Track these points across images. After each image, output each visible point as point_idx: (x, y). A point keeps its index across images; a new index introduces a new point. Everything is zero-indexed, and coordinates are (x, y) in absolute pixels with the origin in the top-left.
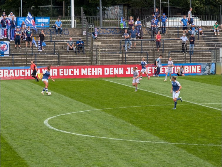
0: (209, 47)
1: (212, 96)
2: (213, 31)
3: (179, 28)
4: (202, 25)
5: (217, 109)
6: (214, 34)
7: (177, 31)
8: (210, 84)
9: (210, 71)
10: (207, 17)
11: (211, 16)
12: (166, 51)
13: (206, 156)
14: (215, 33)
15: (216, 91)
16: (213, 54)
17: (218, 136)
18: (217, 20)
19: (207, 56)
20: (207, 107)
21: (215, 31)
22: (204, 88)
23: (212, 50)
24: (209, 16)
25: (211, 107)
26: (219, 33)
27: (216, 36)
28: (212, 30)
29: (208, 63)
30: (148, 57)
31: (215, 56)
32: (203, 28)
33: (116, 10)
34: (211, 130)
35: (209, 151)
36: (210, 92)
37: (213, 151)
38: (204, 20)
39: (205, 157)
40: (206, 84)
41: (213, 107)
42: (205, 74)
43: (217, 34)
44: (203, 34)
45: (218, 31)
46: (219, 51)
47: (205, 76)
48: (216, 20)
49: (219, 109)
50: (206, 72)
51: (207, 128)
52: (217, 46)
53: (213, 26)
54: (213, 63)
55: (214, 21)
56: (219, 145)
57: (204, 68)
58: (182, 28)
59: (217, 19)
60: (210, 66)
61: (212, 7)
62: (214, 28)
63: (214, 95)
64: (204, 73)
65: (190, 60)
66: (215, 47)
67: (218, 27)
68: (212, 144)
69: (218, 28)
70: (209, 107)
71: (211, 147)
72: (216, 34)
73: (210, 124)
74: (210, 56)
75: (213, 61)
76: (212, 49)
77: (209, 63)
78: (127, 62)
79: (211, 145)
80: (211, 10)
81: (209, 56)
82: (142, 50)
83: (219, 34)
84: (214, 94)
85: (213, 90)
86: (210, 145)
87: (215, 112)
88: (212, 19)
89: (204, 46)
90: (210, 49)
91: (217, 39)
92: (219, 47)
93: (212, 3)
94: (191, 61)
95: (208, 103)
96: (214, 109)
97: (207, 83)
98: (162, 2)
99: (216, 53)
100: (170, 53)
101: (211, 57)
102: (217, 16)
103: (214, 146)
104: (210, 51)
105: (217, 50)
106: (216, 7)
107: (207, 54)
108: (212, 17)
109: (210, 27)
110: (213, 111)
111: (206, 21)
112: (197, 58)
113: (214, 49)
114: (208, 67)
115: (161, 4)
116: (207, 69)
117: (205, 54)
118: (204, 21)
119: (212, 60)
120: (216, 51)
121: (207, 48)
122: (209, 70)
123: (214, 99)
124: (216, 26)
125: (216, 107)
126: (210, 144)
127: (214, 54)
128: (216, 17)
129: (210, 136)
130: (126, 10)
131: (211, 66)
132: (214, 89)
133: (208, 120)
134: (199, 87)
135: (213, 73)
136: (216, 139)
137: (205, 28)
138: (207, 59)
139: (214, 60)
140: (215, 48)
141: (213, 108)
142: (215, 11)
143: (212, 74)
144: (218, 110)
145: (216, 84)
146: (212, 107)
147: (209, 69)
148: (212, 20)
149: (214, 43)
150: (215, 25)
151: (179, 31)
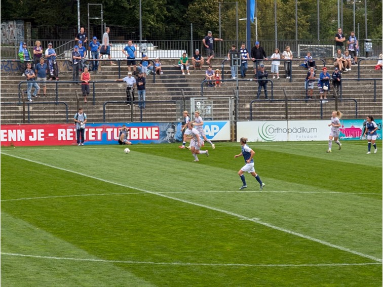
0: (172, 95)
1: (178, 180)
2: (179, 68)
3: (121, 63)
4: (161, 57)
5: (186, 201)
6: (181, 73)
7: (118, 67)
8: (175, 158)
9: (174, 136)
10: (169, 44)
11: (175, 42)
12: (99, 102)
13: (168, 282)
14: (183, 71)
15: (184, 171)
16: (179, 108)
17: (188, 247)
18: (186, 50)
19: (169, 111)
20: (169, 199)
21: (182, 68)
22: (165, 165)
23: (178, 101)
24: (172, 42)
25: (177, 199)
26: (188, 71)
27: (184, 77)
28: (176, 66)
29: (170, 123)
30: (67, 112)
32: (162, 62)
33: (11, 29)
34: (176, 239)
35: (172, 274)
36: (174, 173)
37: (180, 275)
38: (163, 49)
39: (166, 284)
40: (167, 158)
41: (179, 198)
42: (166, 142)
43: (186, 73)
44: (162, 73)
45: (187, 68)
46: (190, 103)
47: (165, 145)
48: (183, 49)
49: (189, 203)
50: (167, 138)
51: (169, 234)
52: (185, 94)
53: (179, 60)
54: (178, 123)
55: (180, 51)
56: (189, 264)
57: (165, 132)
58: (126, 62)
59: (186, 47)
60: (173, 127)
61: (177, 27)
62: (180, 63)
63: (181, 178)
64: (164, 139)
65: (140, 117)
66: (182, 94)
67: (187, 61)
68: (178, 262)
69: (186, 64)
70: (173, 198)
71: (175, 267)
72: (184, 74)
73: (174, 228)
74: (174, 111)
75: (179, 119)
76: (178, 98)
77: (173, 123)
78: (30, 119)
79: (176, 264)
80: (176, 32)
81: (173, 111)
82: (57, 99)
83: (189, 74)
84: (181, 176)
85: (179, 168)
86: (174, 264)
87: (182, 207)
88: (177, 46)
89: (164, 94)
90: (173, 98)
91: (187, 81)
92: (189, 94)
93: (178, 20)
94: (141, 120)
95: (171, 191)
96: (182, 202)
97: (169, 157)
98: (90, 16)
99: (185, 106)
100: (105, 105)
101: (175, 113)
102: (186, 43)
103: (181, 266)
104: (175, 102)
105: (186, 101)
106: (184, 27)
107: (169, 106)
108: (177, 44)
109: (174, 61)
110: (180, 205)
111: (166, 51)
112: (152, 113)
113: (181, 99)
114: (171, 130)
115: (90, 19)
116: (169, 133)
117: (165, 107)
118: (163, 51)
119: (177, 118)
120: (184, 101)
121: (169, 97)
122: (173, 134)
123: (181, 184)
124: (184, 59)
125: (184, 199)
126: (174, 262)
127: (182, 107)
128: (183, 43)
129: (175, 247)
130: (29, 30)
131: (176, 128)
132: (182, 167)
133: (172, 220)
134: (156, 163)
135: (180, 140)
136: (184, 253)
137: (165, 63)
138: (169, 115)
139: (181, 117)
140: (183, 97)
141: (179, 200)
142: (182, 34)
143: (177, 141)
144: (188, 204)
145: (185, 158)
146: (177, 197)
147: (172, 133)
148: (177, 49)
149: (181, 89)
150: (181, 58)
151: (121, 67)
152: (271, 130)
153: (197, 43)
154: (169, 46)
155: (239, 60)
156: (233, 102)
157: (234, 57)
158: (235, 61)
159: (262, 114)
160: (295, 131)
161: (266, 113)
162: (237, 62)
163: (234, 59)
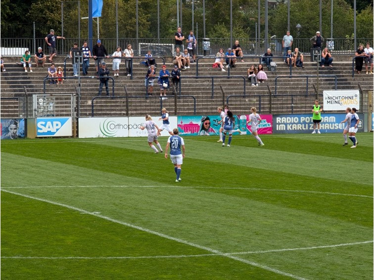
0: (14, 92)
1: (20, 175)
2: (22, 65)
4: (3, 54)
5: (27, 196)
6: (24, 70)
8: (17, 154)
9: (16, 132)
10: (12, 42)
11: (17, 40)
13: (9, 276)
14: (25, 68)
15: (26, 167)
16: (22, 104)
17: (28, 241)
18: (28, 47)
19: (12, 107)
20: (11, 194)
21: (25, 65)
22: (7, 161)
23: (21, 98)
24: (14, 40)
25: (18, 194)
26: (31, 68)
27: (26, 74)
28: (19, 63)
29: (12, 119)
31: (24, 107)
32: (5, 59)
34: (17, 233)
35: (13, 267)
36: (16, 169)
37: (21, 268)
38: (6, 47)
39: (7, 278)
40: (9, 154)
41: (21, 193)
42: (9, 138)
43: (29, 70)
44: (5, 70)
45: (30, 65)
46: (32, 100)
47: (7, 141)
48: (26, 47)
49: (31, 197)
50: (10, 134)
51: (10, 228)
52: (28, 91)
53: (22, 57)
54: (21, 119)
55: (23, 49)
56: (30, 257)
57: (7, 128)
59: (28, 44)
60: (16, 124)
61: (19, 25)
62: (23, 61)
63: (23, 173)
64: (7, 135)
66: (25, 91)
67: (30, 59)
68: (18, 256)
69: (29, 61)
70: (15, 193)
71: (16, 260)
72: (26, 71)
73: (15, 222)
74: (17, 107)
75: (21, 116)
76: (20, 95)
77: (15, 119)
79: (17, 257)
80: (18, 30)
81: (15, 107)
83: (31, 71)
84: (23, 171)
85: (21, 164)
86: (15, 257)
87: (24, 202)
88: (20, 44)
89: (7, 91)
90: (16, 95)
91: (29, 78)
92: (31, 91)
93: (20, 18)
95: (13, 186)
96: (24, 197)
97: (11, 153)
99: (27, 102)
101: (18, 109)
102: (28, 40)
103: (22, 259)
104: (17, 99)
105: (29, 97)
106: (27, 25)
107: (11, 103)
108: (20, 42)
109: (17, 58)
110: (21, 200)
111: (9, 49)
113: (23, 95)
114: (13, 126)
116: (12, 129)
117: (8, 103)
118: (6, 49)
119: (20, 115)
120: (27, 98)
121: (12, 94)
122: (15, 131)
123: (23, 180)
124: (27, 57)
125: (26, 194)
126: (14, 256)
127: (24, 104)
128: (25, 41)
129: (16, 241)
131: (18, 125)
132: (24, 162)
133: (13, 214)
135: (22, 136)
136: (26, 246)
137: (7, 61)
138: (11, 111)
139: (23, 114)
140: (26, 94)
141: (20, 194)
142: (24, 32)
143: (20, 137)
144: (29, 198)
145: (27, 154)
146: (19, 193)
147: (15, 129)
148: (20, 47)
149: (23, 86)
150: (24, 56)
152: (112, 126)
153: (40, 41)
154: (12, 44)
155: (81, 58)
156: (75, 99)
157: (76, 55)
158: (77, 58)
159: (104, 110)
160: (135, 127)
161: (108, 110)
162: (79, 60)
163: (76, 57)
